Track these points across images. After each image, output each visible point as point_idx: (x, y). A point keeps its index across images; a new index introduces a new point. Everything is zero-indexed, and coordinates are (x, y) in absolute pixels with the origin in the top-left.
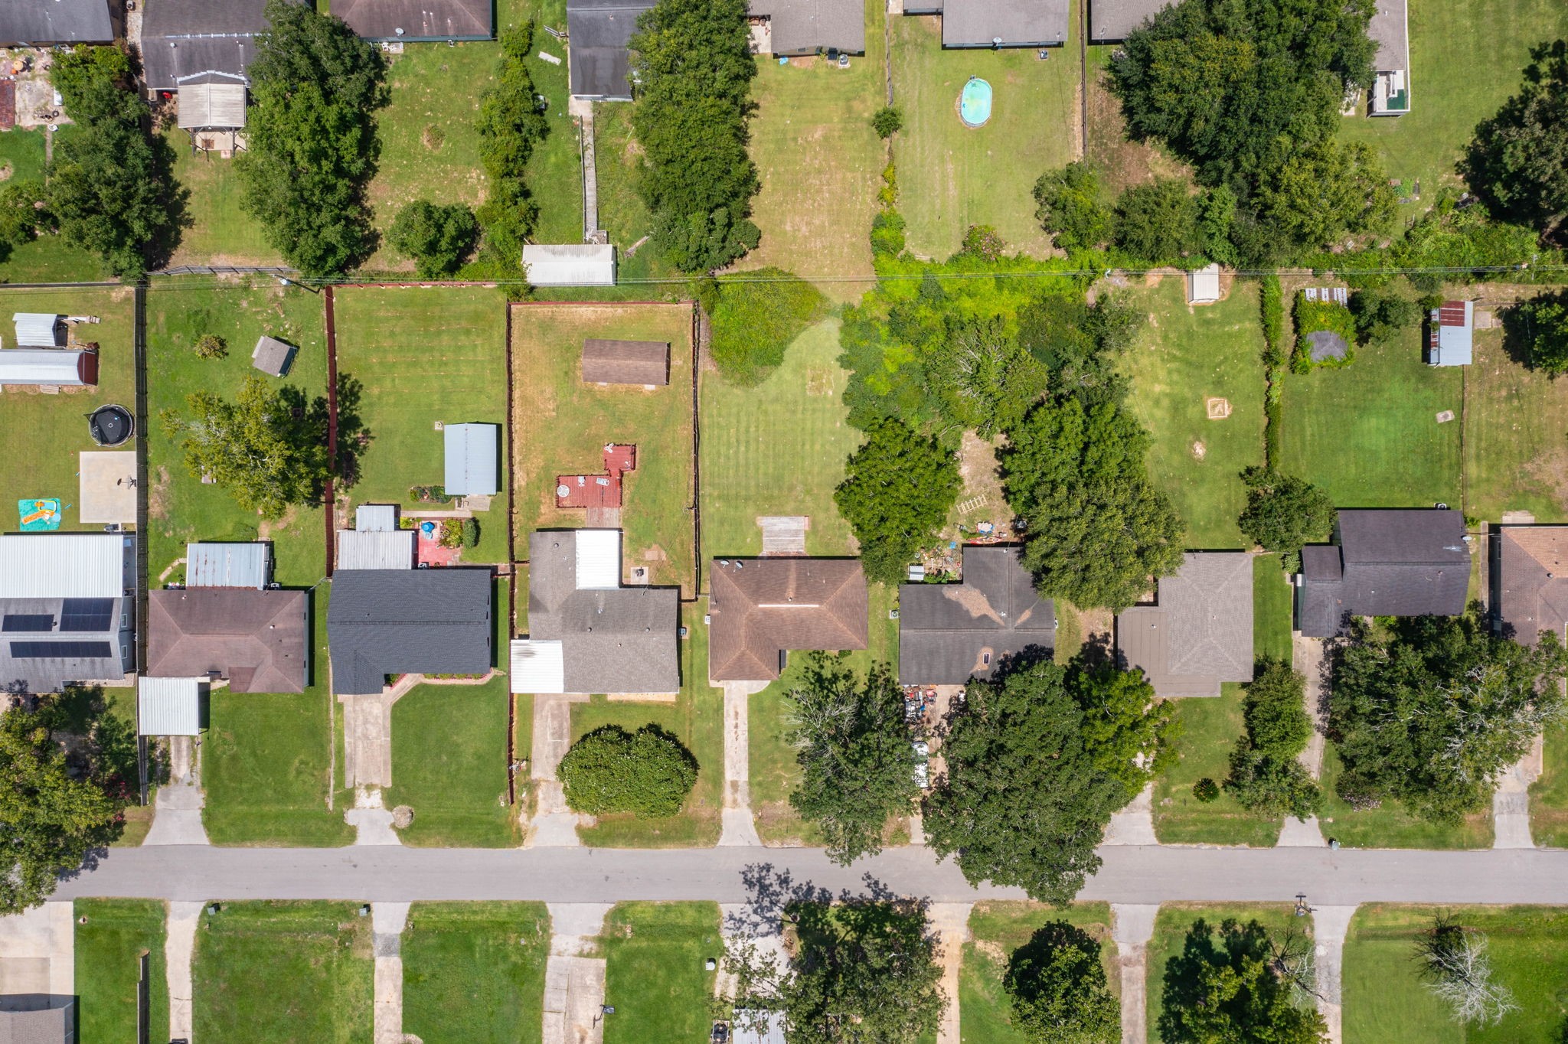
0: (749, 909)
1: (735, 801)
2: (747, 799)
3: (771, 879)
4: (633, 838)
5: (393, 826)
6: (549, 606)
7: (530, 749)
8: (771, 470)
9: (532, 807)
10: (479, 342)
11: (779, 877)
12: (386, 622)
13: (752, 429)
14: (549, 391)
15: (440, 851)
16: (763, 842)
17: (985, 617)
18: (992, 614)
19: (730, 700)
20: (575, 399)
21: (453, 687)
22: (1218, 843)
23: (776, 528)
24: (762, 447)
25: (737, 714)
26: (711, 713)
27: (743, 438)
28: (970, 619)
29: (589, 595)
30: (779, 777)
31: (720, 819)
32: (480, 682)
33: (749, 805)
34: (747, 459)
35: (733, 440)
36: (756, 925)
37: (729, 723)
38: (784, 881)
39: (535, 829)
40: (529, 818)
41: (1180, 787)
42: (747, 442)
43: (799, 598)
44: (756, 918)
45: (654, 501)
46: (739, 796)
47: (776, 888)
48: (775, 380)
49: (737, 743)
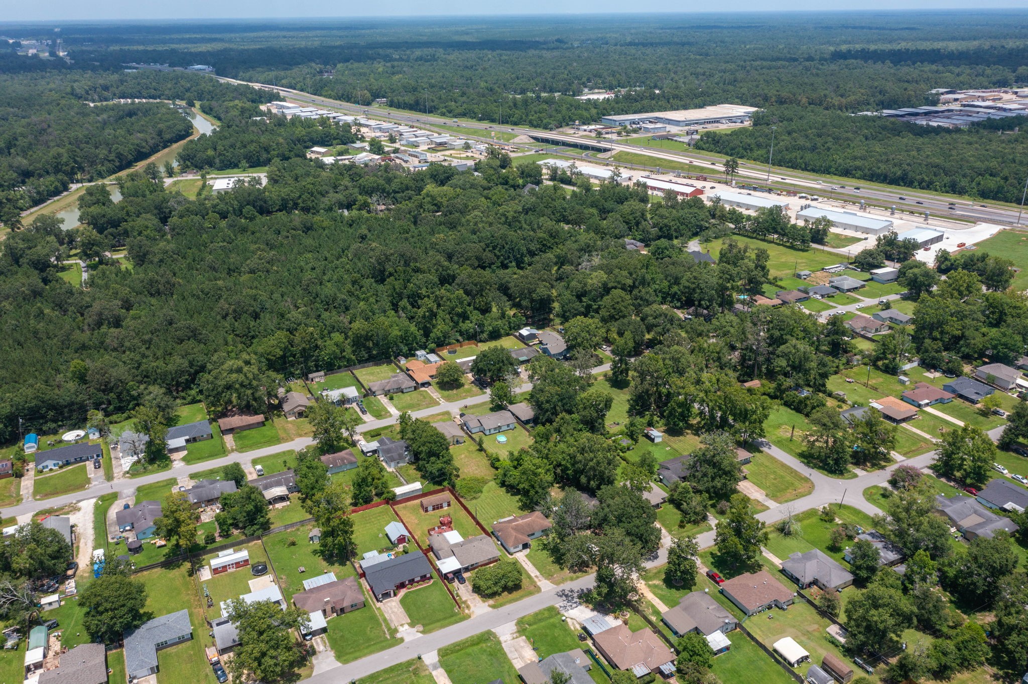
0: (565, 603)
1: (539, 580)
2: (543, 578)
3: (567, 592)
4: (511, 601)
5: (418, 632)
6: (444, 548)
7: (459, 593)
9: (468, 607)
14: (414, 517)
15: (440, 631)
16: (557, 586)
19: (519, 558)
20: (423, 517)
21: (419, 589)
24: (489, 508)
25: (524, 561)
26: (514, 563)
31: (538, 586)
32: (429, 584)
33: (545, 579)
34: (486, 512)
35: (479, 510)
36: (571, 606)
37: (523, 564)
38: (572, 591)
39: (473, 612)
40: (470, 610)
41: (673, 527)
43: (524, 520)
45: (463, 528)
46: (540, 578)
47: (570, 594)
48: (483, 496)
49: (529, 567)
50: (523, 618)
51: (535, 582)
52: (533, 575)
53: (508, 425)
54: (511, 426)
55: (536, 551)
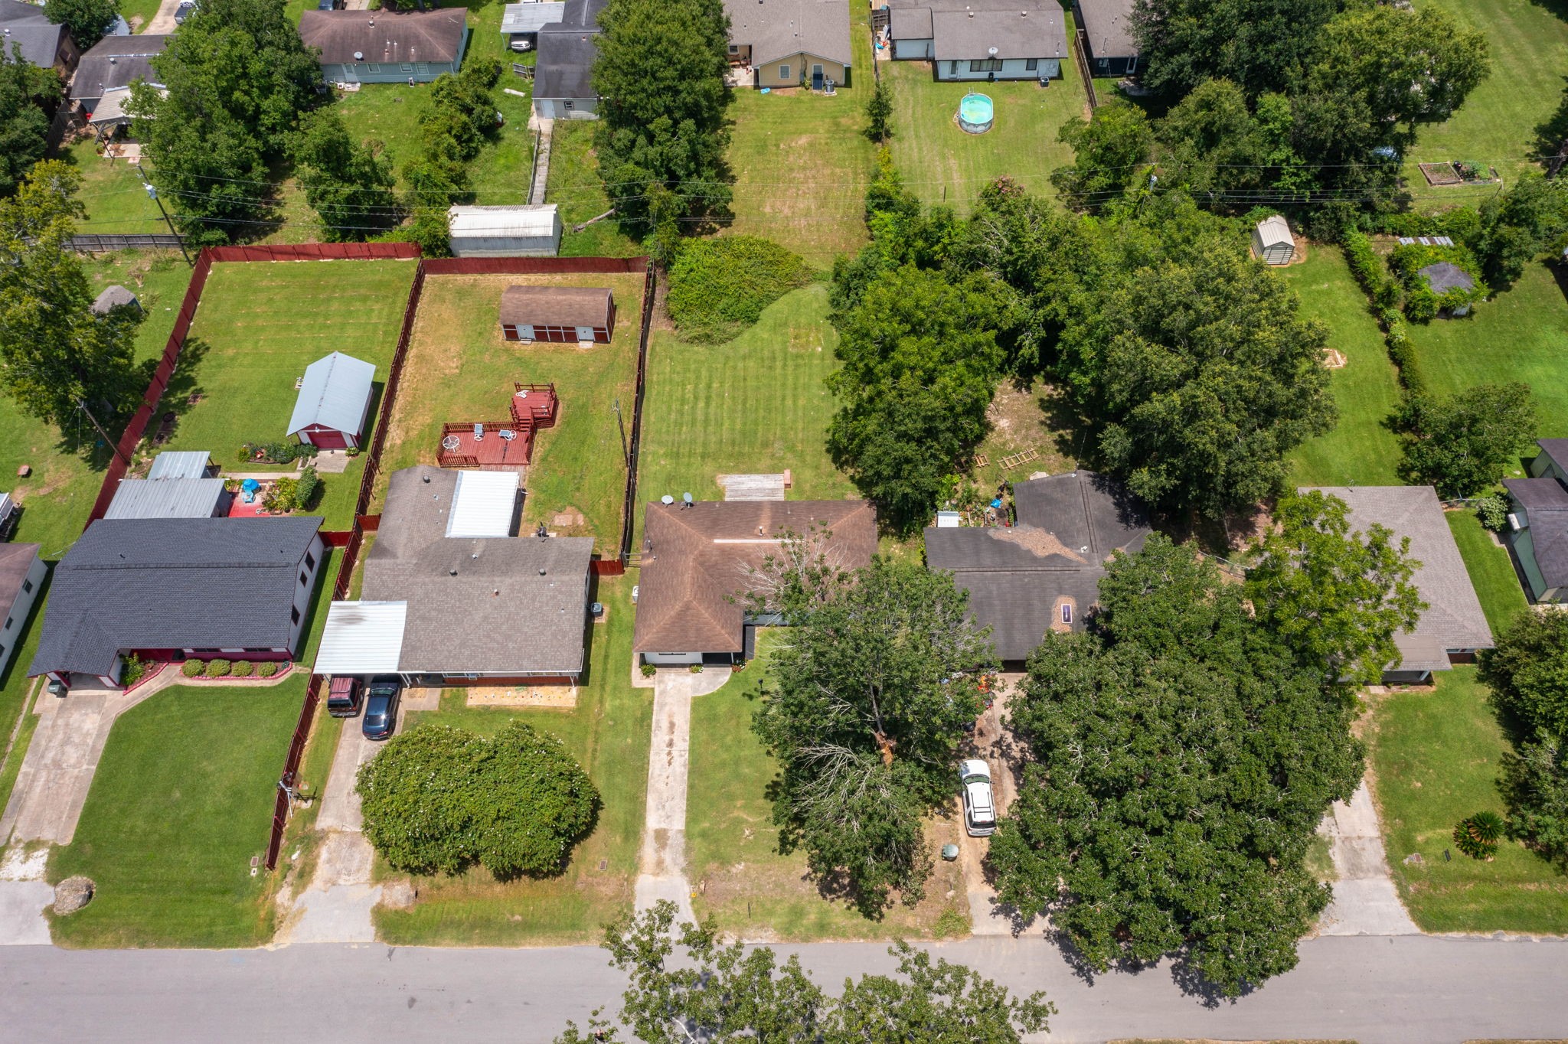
1: (660, 863)
2: (682, 861)
4: (473, 927)
5: (49, 912)
7: (324, 780)
8: (738, 427)
9: (305, 875)
10: (376, 307)
12: (146, 567)
13: (716, 385)
14: (454, 348)
15: (117, 954)
17: (1053, 558)
18: (1067, 553)
19: (662, 706)
20: (487, 357)
21: (223, 689)
22: (1530, 930)
23: (744, 487)
24: (728, 402)
25: (672, 725)
26: (630, 723)
27: (702, 394)
28: (1035, 559)
29: (464, 545)
30: (738, 822)
31: (632, 894)
32: (268, 683)
33: (684, 871)
34: (707, 415)
35: (689, 396)
37: (659, 739)
39: (301, 911)
40: (295, 894)
41: (1430, 834)
42: (708, 398)
43: (774, 533)
45: (575, 459)
46: (667, 856)
48: (747, 338)
49: (670, 770)
51: (635, 867)
52: (653, 821)
53: (1032, 63)
54: (1044, 70)
55: (751, 697)
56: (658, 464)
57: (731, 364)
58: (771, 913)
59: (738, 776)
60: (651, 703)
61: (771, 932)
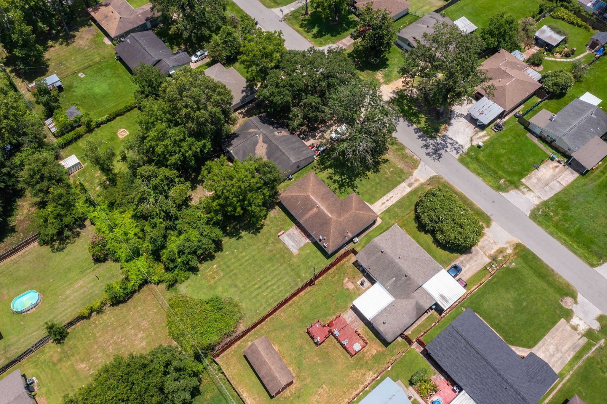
0: (448, 150)
1: (416, 181)
2: (411, 177)
3: (430, 150)
4: (468, 205)
5: (576, 303)
6: (414, 303)
7: (481, 271)
8: (270, 265)
9: (501, 251)
11: (427, 149)
13: (257, 286)
14: (315, 399)
15: (561, 274)
16: (420, 162)
17: (264, 142)
18: (260, 140)
23: (293, 244)
24: (262, 276)
25: (383, 204)
26: (392, 213)
27: (264, 288)
28: (269, 145)
29: (392, 291)
30: (391, 173)
31: (428, 181)
33: (412, 175)
35: (268, 291)
36: (451, 144)
37: (389, 204)
38: (427, 146)
39: (507, 243)
40: (506, 249)
42: (265, 284)
43: (314, 205)
44: (448, 145)
45: (325, 303)
46: (413, 181)
47: (431, 146)
49: (394, 196)
50: (491, 186)
51: (422, 185)
52: (409, 190)
55: (358, 193)
56: (306, 276)
57: (243, 289)
58: (402, 154)
59: (381, 180)
60: (382, 213)
61: (406, 151)
